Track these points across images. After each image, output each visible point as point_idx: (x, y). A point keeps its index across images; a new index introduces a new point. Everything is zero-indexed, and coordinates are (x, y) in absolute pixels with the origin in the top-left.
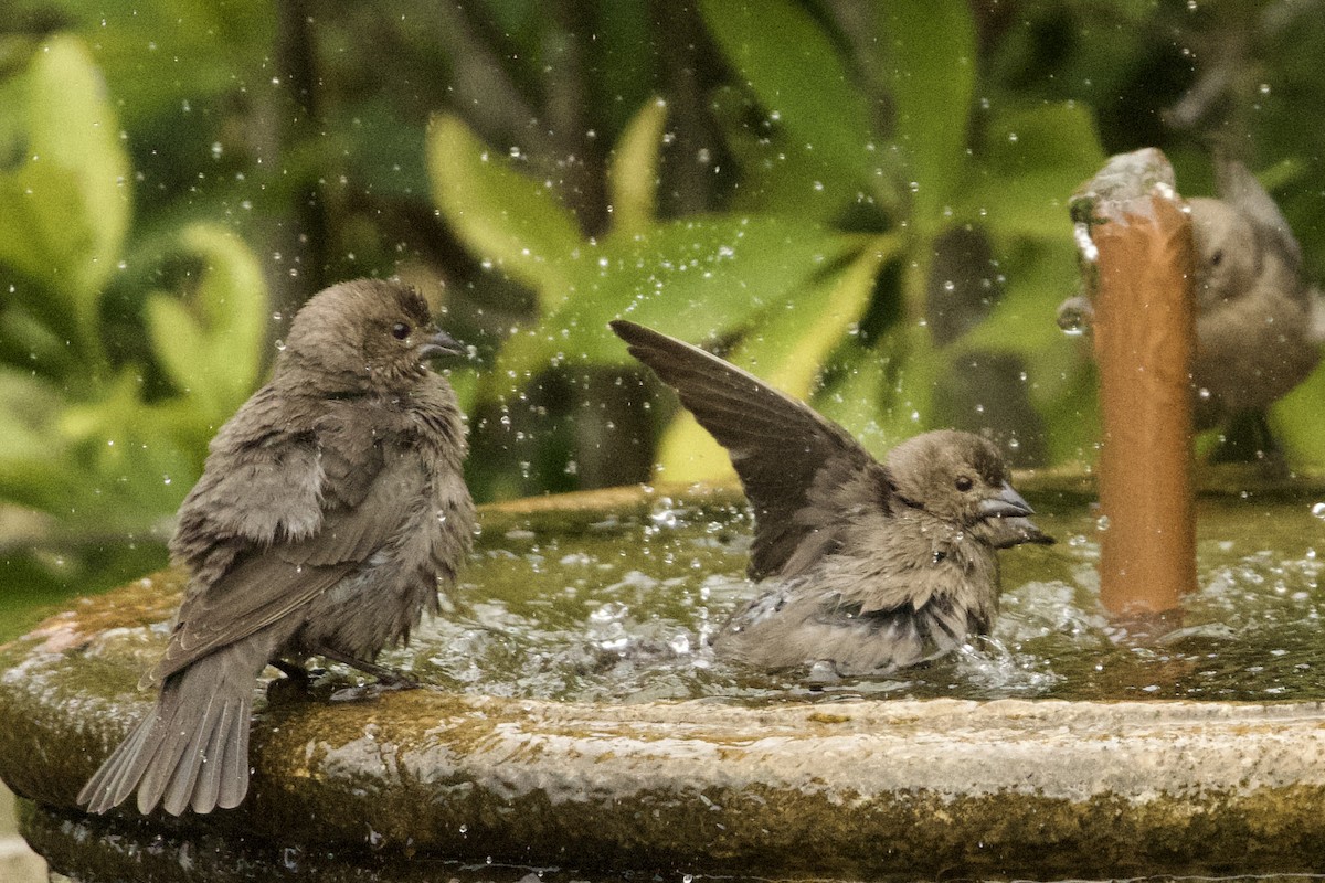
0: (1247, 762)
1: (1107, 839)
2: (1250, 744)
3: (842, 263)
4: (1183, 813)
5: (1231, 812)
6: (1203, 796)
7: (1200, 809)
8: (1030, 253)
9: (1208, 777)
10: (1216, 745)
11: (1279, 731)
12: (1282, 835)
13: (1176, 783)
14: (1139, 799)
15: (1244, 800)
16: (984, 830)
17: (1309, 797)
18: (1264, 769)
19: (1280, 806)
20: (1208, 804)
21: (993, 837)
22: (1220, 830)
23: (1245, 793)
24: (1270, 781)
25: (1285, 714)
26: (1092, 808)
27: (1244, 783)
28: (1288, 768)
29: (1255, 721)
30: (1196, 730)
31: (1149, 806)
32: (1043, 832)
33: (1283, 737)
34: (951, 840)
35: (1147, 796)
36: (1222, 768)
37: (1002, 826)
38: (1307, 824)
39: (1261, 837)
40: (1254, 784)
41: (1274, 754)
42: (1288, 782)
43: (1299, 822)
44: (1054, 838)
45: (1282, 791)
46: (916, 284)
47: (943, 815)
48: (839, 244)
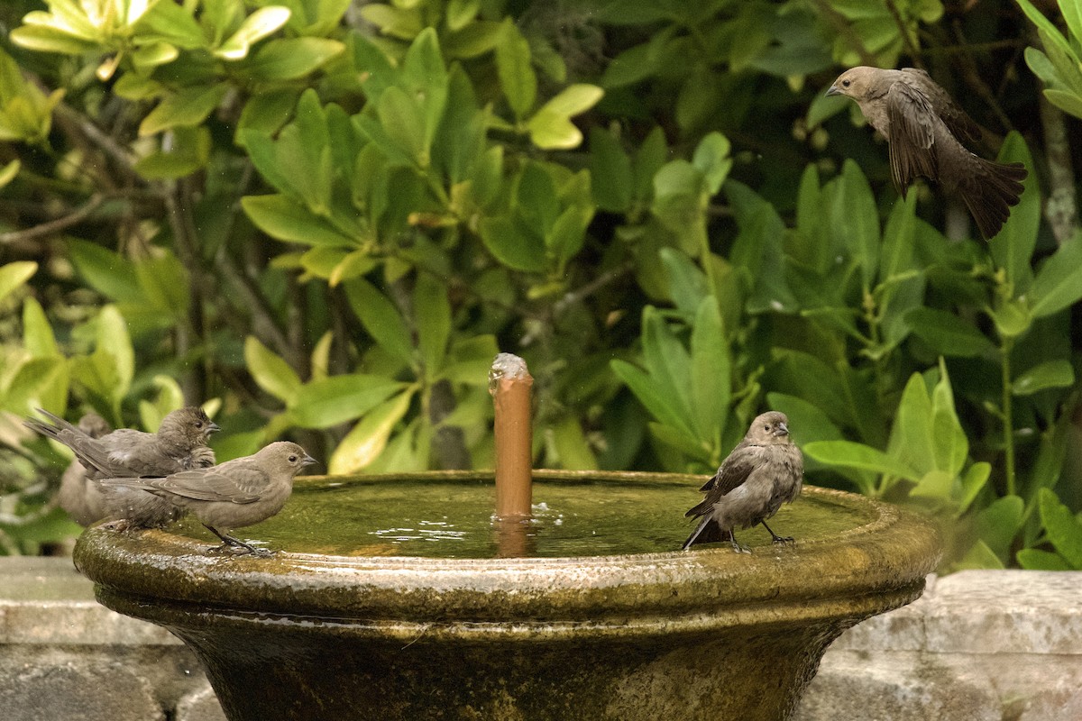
0: (551, 580)
1: (500, 607)
2: (552, 573)
3: (401, 392)
4: (527, 598)
5: (545, 598)
6: (535, 592)
7: (533, 597)
8: (467, 389)
9: (536, 585)
10: (539, 573)
11: (563, 568)
12: (563, 607)
13: (525, 587)
14: (511, 593)
15: (550, 594)
16: (453, 603)
17: (573, 593)
18: (557, 582)
19: (563, 596)
20: (536, 595)
21: (456, 606)
22: (540, 605)
23: (550, 591)
24: (559, 587)
25: (565, 562)
26: (493, 595)
27: (550, 588)
28: (566, 583)
29: (555, 565)
30: (533, 568)
31: (514, 596)
32: (475, 604)
33: (565, 571)
34: (441, 606)
35: (514, 592)
36: (542, 582)
37: (460, 602)
38: (573, 604)
39: (556, 608)
40: (554, 588)
41: (561, 577)
42: (566, 588)
43: (569, 602)
44: (479, 607)
45: (563, 590)
46: (426, 401)
47: (438, 598)
48: (398, 386)
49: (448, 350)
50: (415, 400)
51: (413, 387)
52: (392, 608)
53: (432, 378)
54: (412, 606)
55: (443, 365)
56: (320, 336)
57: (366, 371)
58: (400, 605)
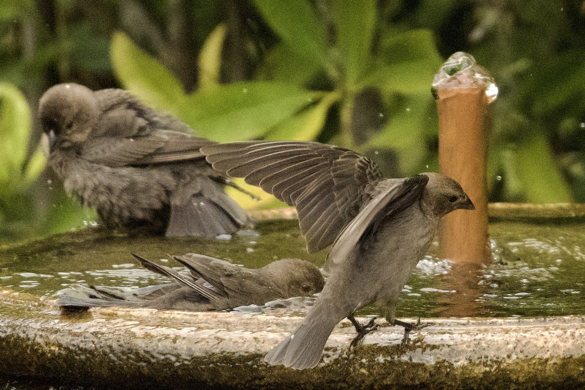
0: (511, 346)
1: (443, 383)
2: (512, 337)
4: (479, 371)
5: (504, 370)
6: (489, 363)
7: (488, 369)
9: (492, 354)
10: (496, 338)
11: (526, 332)
12: (526, 382)
13: (476, 356)
14: (459, 363)
15: (509, 365)
16: (383, 378)
17: (540, 364)
18: (518, 350)
19: (526, 368)
20: (491, 366)
21: (388, 381)
22: (497, 380)
23: (510, 361)
24: (521, 356)
25: (529, 323)
26: (435, 367)
27: (509, 356)
28: (530, 351)
29: (514, 327)
30: (486, 331)
31: (463, 367)
32: (412, 379)
33: (528, 335)
34: (368, 383)
35: (462, 362)
36: (498, 349)
37: (393, 375)
38: (539, 377)
39: (517, 382)
40: (514, 357)
41: (524, 342)
42: (530, 356)
43: (535, 375)
44: (417, 382)
45: (527, 360)
46: (346, 116)
47: (363, 371)
48: (309, 97)
49: (375, 48)
50: (333, 115)
51: (330, 98)
52: (305, 384)
53: (353, 85)
54: (332, 381)
55: (369, 70)
56: (209, 30)
57: (270, 78)
58: (313, 381)
